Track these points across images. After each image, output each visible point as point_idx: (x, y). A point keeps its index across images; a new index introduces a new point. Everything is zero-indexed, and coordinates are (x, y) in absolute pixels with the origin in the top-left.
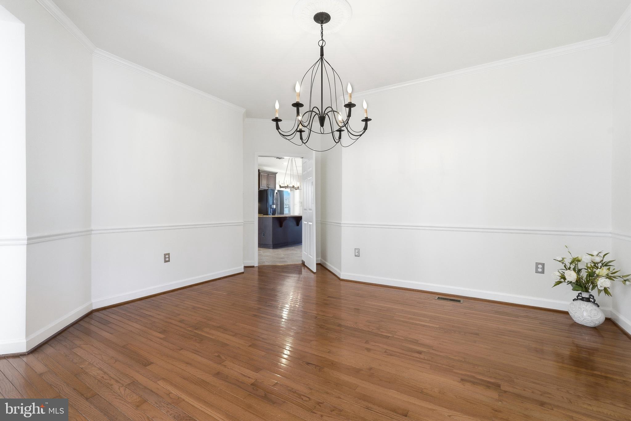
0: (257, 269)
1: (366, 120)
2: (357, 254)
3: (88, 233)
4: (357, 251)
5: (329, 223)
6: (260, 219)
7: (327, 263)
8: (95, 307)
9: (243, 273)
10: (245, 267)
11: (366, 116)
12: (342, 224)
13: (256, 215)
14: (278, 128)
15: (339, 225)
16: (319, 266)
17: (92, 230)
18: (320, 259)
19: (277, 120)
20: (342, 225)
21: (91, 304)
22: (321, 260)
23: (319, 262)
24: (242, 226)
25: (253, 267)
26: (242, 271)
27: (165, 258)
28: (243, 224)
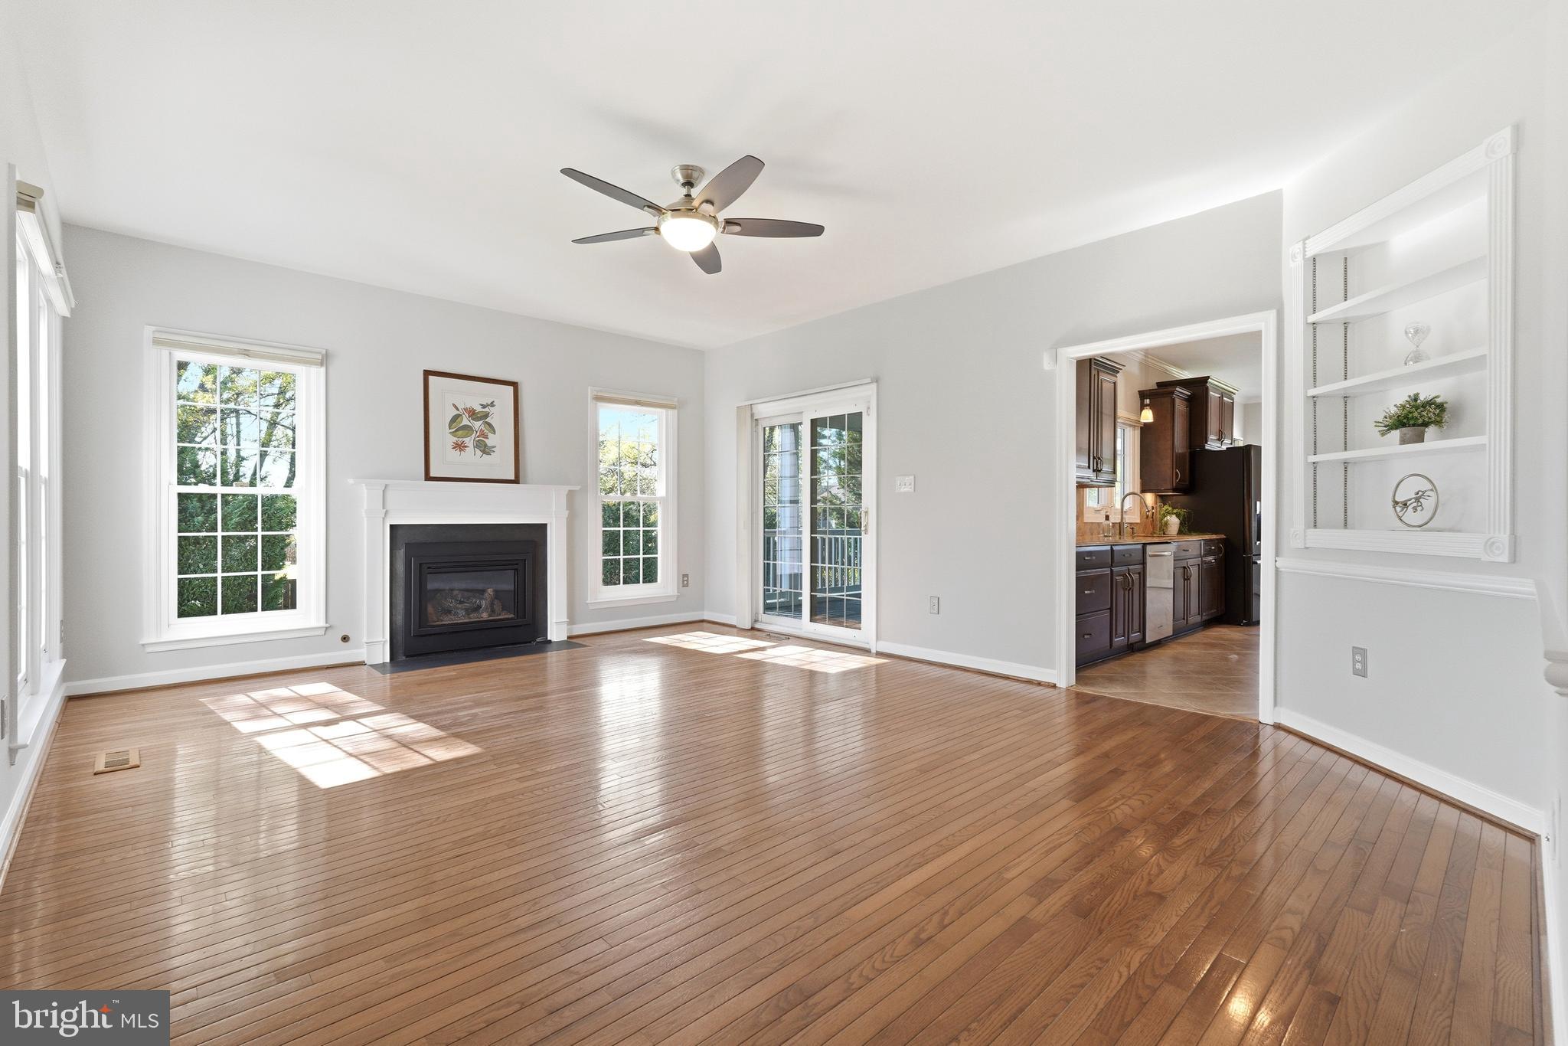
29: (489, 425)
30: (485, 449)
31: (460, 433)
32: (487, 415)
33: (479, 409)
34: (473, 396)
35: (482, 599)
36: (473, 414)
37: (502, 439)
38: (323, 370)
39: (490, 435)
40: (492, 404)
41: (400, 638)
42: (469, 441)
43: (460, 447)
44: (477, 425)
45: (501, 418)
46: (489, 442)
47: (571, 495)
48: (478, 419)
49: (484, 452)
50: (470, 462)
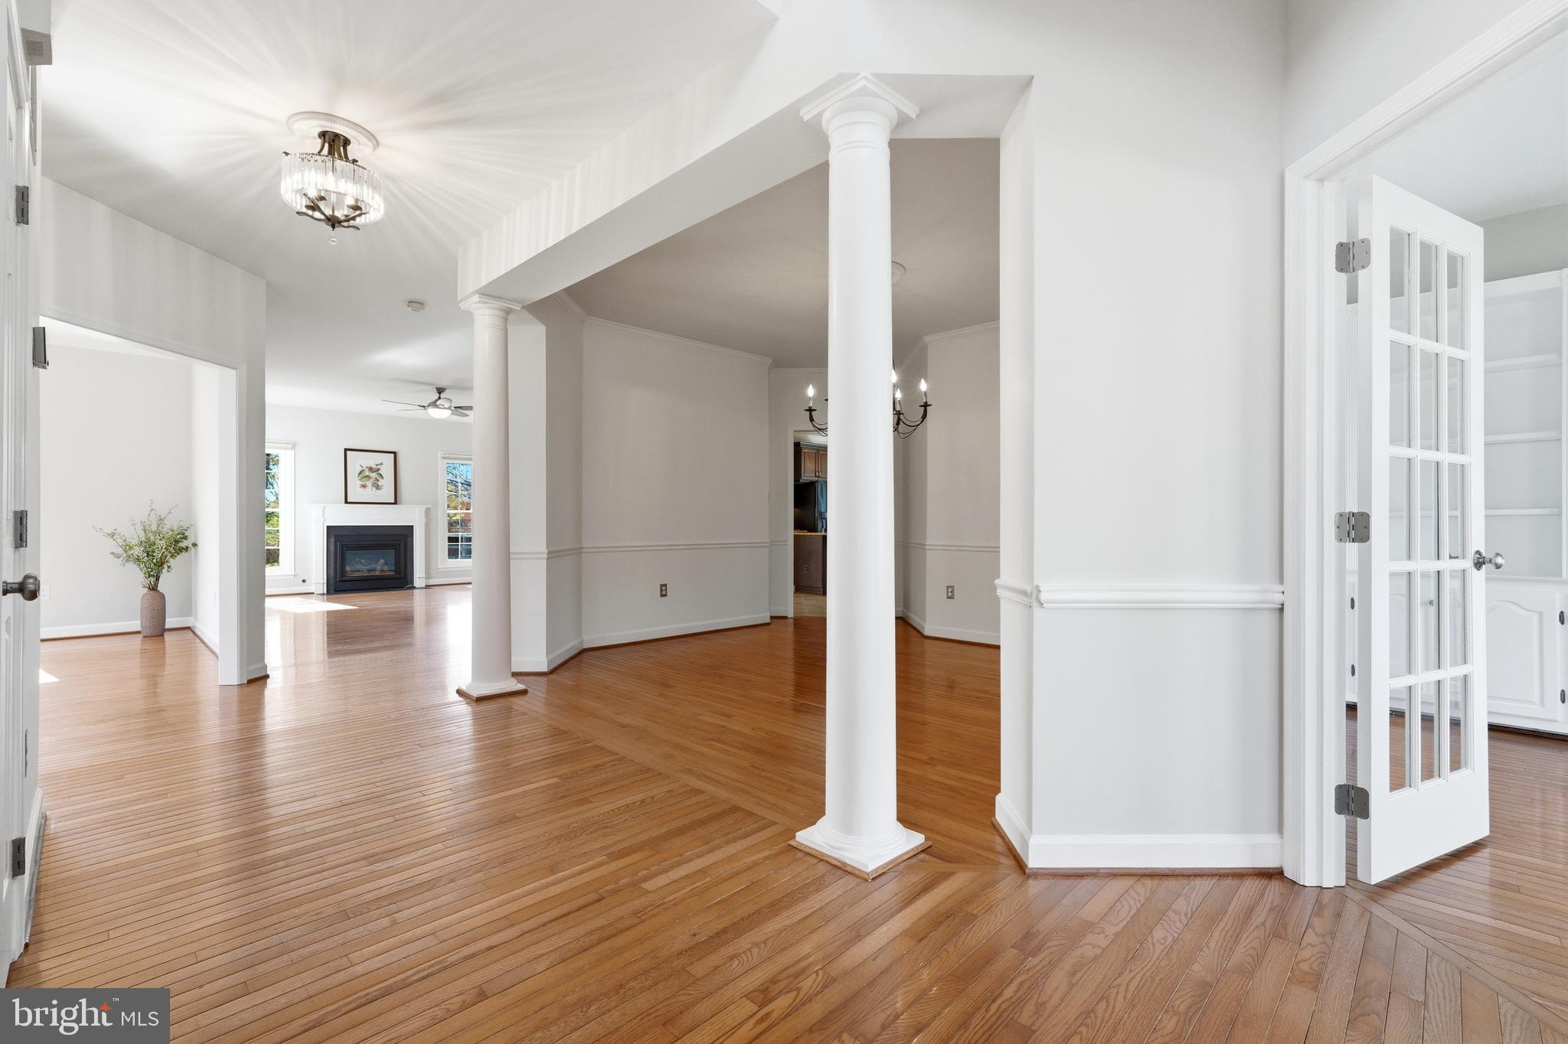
0: (792, 621)
1: (926, 406)
2: (950, 594)
3: (579, 551)
4: (950, 590)
5: (911, 545)
6: (796, 537)
7: (910, 614)
8: (586, 646)
9: (768, 624)
10: (772, 618)
11: (924, 401)
12: (928, 545)
13: (791, 532)
14: (812, 419)
15: (921, 547)
16: (900, 622)
17: (583, 548)
18: (901, 609)
19: (810, 410)
20: (927, 547)
21: (582, 642)
22: (903, 611)
23: (901, 616)
24: (767, 549)
25: (786, 618)
26: (768, 620)
27: (661, 590)
28: (768, 544)
29: (380, 475)
30: (378, 487)
31: (364, 479)
32: (379, 470)
33: (374, 466)
34: (372, 460)
35: (377, 564)
36: (371, 469)
37: (387, 483)
38: (293, 451)
39: (380, 480)
40: (382, 464)
41: (332, 582)
42: (369, 483)
43: (364, 486)
44: (374, 475)
45: (387, 471)
46: (380, 484)
47: (428, 511)
48: (373, 472)
49: (377, 488)
50: (369, 494)
